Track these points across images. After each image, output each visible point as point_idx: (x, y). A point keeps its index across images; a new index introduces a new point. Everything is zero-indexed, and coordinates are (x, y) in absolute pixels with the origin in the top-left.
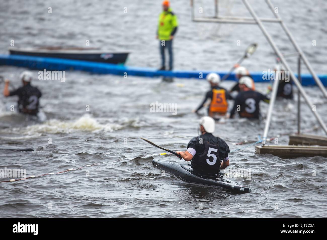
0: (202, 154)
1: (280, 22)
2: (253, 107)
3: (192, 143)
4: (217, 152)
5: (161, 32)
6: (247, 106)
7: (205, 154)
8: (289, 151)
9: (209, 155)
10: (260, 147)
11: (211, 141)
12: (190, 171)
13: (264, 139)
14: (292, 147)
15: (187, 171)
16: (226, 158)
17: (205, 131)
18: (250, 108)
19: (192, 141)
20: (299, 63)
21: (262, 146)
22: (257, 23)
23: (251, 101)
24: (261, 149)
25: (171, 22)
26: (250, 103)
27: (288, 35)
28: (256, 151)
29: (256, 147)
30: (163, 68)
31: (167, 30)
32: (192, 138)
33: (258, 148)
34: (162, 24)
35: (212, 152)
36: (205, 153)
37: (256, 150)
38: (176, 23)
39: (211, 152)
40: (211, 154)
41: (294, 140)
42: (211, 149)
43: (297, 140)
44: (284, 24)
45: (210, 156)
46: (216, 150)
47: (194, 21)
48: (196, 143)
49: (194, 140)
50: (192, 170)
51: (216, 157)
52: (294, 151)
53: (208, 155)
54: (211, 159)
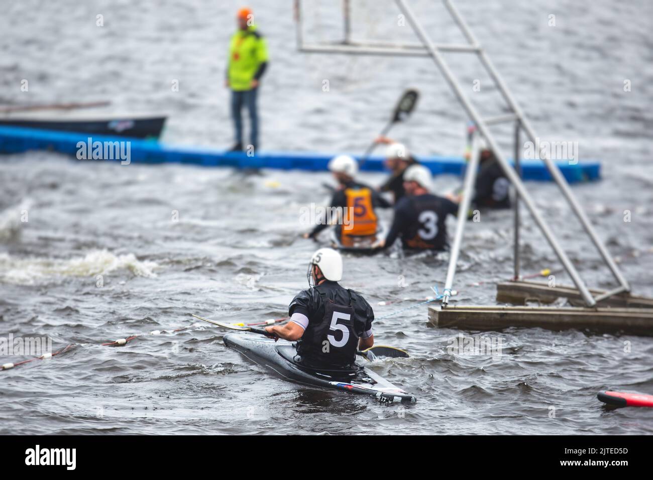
0: (318, 326)
1: (478, 52)
2: (434, 230)
3: (299, 303)
4: (349, 319)
5: (234, 74)
6: (422, 226)
7: (325, 324)
8: (499, 317)
9: (334, 327)
10: (438, 308)
11: (338, 298)
12: (294, 363)
13: (447, 293)
14: (503, 309)
15: (289, 363)
16: (367, 332)
17: (323, 278)
18: (428, 231)
19: (298, 299)
20: (517, 136)
21: (442, 308)
22: (431, 55)
23: (429, 217)
24: (440, 313)
25: (253, 52)
26: (428, 220)
27: (494, 78)
28: (430, 317)
29: (430, 309)
30: (239, 147)
31: (246, 68)
32: (299, 292)
33: (435, 312)
34: (236, 56)
35: (340, 321)
36: (325, 322)
37: (429, 315)
38: (265, 54)
39: (338, 319)
40: (337, 324)
41: (507, 293)
42: (337, 315)
43: (514, 294)
44: (486, 56)
45: (337, 329)
46: (347, 317)
47: (302, 51)
48: (308, 304)
49: (304, 297)
50: (299, 359)
51: (348, 331)
52: (507, 318)
53: (331, 326)
54: (338, 335)
